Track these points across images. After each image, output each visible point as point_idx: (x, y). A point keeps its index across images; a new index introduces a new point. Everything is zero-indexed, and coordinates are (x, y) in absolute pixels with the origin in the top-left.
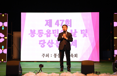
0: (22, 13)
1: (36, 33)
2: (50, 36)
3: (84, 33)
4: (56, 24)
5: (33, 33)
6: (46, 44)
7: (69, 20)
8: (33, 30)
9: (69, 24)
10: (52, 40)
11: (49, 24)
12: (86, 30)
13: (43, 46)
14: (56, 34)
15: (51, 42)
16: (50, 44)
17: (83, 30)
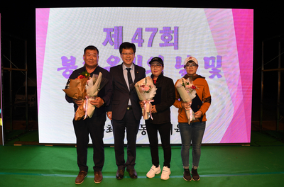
0: (38, 11)
1: (77, 67)
4: (134, 40)
5: (68, 65)
8: (69, 58)
9: (173, 41)
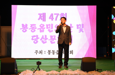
0: (13, 6)
1: (28, 28)
2: (43, 32)
3: (80, 28)
4: (50, 18)
5: (24, 27)
6: (39, 40)
7: (64, 14)
8: (25, 25)
10: (46, 36)
11: (42, 18)
12: (83, 25)
13: (36, 42)
14: (50, 29)
15: (44, 37)
16: (44, 40)
17: (79, 24)
